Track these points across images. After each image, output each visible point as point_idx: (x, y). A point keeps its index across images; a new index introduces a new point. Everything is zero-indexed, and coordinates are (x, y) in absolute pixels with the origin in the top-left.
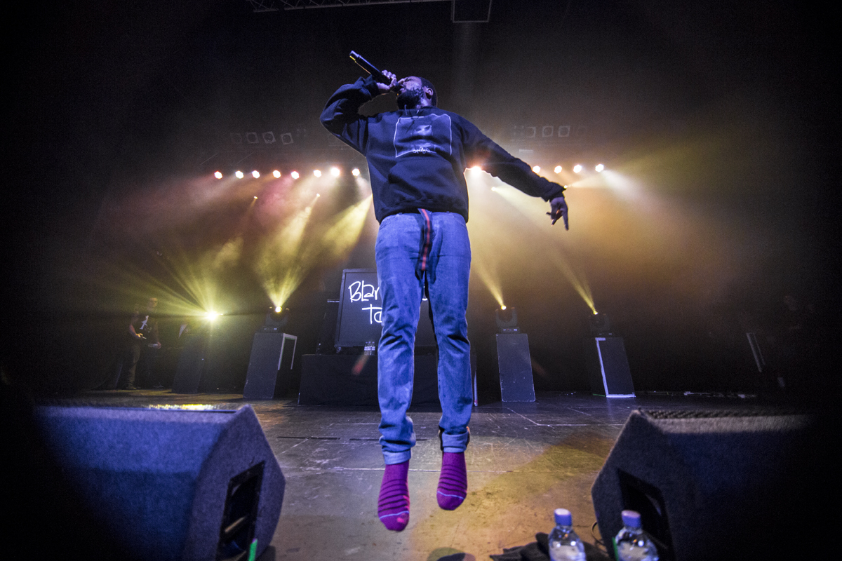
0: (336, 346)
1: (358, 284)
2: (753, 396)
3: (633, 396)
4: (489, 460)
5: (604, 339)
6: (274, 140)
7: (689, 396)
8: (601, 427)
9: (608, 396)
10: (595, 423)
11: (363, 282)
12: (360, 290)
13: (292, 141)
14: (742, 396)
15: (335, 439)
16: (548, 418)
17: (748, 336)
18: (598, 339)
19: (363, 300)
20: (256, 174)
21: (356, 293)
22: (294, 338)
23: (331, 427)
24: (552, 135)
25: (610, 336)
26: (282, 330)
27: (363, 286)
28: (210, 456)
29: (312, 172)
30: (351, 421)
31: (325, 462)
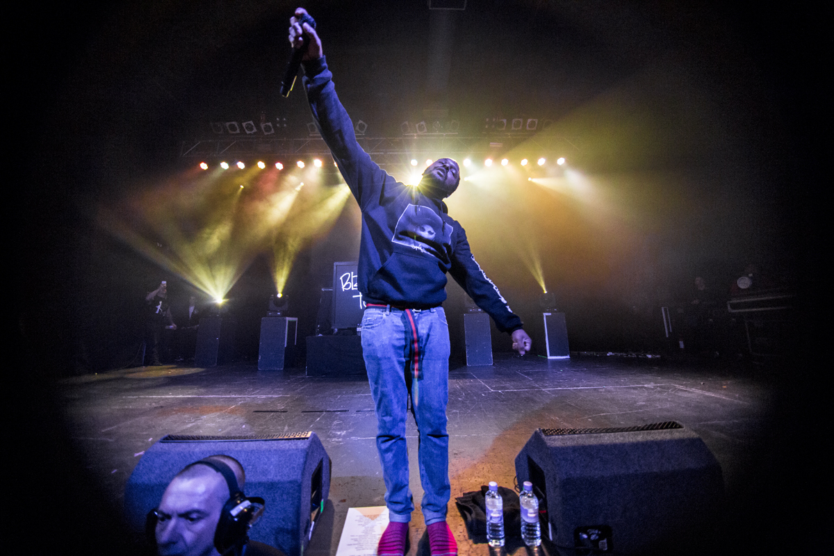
0: (332, 328)
1: (348, 275)
2: (658, 356)
3: (568, 357)
4: (456, 426)
5: (550, 314)
6: (255, 130)
7: (611, 356)
8: (537, 392)
9: (549, 358)
10: (533, 387)
11: (352, 273)
12: (350, 281)
13: (273, 131)
14: (649, 356)
15: (346, 411)
16: (501, 384)
17: (663, 310)
18: (545, 314)
19: (353, 289)
20: (241, 165)
21: (347, 283)
22: (295, 319)
23: (339, 399)
24: (520, 128)
25: (556, 312)
26: (285, 314)
27: (352, 277)
28: (304, 469)
29: (296, 164)
30: (353, 393)
31: (344, 433)
